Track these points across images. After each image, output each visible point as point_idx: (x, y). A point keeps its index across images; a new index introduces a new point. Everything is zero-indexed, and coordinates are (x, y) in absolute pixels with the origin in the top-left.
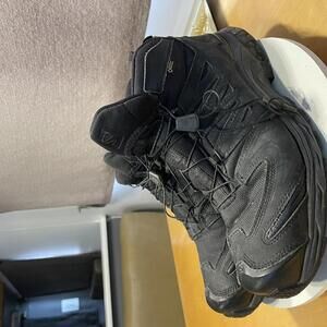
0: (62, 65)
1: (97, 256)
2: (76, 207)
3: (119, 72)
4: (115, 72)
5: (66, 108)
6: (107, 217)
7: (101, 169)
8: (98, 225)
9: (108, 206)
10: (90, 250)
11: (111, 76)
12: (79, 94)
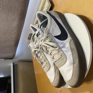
0: (4, 8)
2: (4, 59)
5: (4, 23)
6: (13, 63)
7: (13, 46)
8: (10, 67)
9: (13, 59)
11: (19, 14)
12: (9, 19)
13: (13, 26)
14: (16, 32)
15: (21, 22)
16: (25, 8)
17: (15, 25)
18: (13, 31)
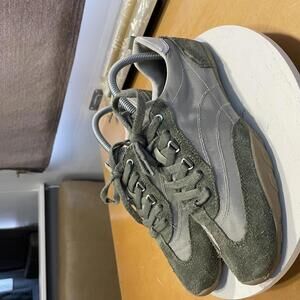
0: (7, 5)
1: (34, 230)
2: (15, 172)
3: (63, 19)
4: (59, 19)
6: (46, 186)
7: (42, 128)
8: (36, 196)
9: (45, 172)
10: (26, 223)
11: (55, 22)
12: (23, 39)
13: (40, 62)
14: (48, 85)
15: (65, 51)
16: (75, 5)
17: (46, 62)
18: (40, 80)
